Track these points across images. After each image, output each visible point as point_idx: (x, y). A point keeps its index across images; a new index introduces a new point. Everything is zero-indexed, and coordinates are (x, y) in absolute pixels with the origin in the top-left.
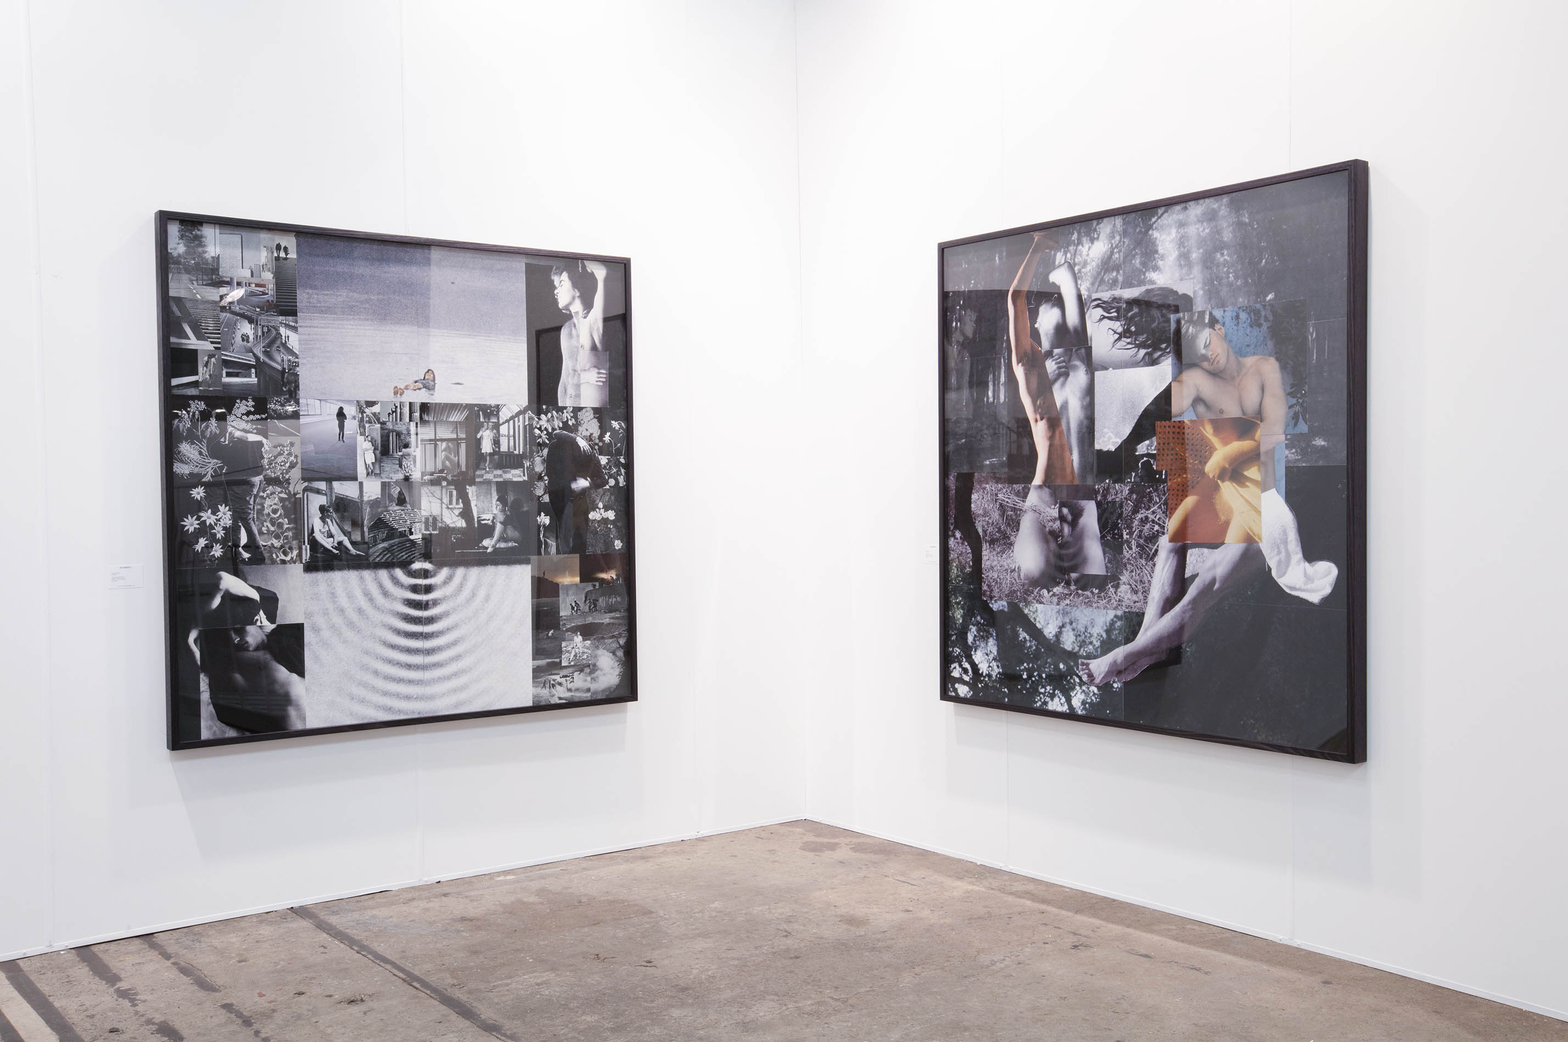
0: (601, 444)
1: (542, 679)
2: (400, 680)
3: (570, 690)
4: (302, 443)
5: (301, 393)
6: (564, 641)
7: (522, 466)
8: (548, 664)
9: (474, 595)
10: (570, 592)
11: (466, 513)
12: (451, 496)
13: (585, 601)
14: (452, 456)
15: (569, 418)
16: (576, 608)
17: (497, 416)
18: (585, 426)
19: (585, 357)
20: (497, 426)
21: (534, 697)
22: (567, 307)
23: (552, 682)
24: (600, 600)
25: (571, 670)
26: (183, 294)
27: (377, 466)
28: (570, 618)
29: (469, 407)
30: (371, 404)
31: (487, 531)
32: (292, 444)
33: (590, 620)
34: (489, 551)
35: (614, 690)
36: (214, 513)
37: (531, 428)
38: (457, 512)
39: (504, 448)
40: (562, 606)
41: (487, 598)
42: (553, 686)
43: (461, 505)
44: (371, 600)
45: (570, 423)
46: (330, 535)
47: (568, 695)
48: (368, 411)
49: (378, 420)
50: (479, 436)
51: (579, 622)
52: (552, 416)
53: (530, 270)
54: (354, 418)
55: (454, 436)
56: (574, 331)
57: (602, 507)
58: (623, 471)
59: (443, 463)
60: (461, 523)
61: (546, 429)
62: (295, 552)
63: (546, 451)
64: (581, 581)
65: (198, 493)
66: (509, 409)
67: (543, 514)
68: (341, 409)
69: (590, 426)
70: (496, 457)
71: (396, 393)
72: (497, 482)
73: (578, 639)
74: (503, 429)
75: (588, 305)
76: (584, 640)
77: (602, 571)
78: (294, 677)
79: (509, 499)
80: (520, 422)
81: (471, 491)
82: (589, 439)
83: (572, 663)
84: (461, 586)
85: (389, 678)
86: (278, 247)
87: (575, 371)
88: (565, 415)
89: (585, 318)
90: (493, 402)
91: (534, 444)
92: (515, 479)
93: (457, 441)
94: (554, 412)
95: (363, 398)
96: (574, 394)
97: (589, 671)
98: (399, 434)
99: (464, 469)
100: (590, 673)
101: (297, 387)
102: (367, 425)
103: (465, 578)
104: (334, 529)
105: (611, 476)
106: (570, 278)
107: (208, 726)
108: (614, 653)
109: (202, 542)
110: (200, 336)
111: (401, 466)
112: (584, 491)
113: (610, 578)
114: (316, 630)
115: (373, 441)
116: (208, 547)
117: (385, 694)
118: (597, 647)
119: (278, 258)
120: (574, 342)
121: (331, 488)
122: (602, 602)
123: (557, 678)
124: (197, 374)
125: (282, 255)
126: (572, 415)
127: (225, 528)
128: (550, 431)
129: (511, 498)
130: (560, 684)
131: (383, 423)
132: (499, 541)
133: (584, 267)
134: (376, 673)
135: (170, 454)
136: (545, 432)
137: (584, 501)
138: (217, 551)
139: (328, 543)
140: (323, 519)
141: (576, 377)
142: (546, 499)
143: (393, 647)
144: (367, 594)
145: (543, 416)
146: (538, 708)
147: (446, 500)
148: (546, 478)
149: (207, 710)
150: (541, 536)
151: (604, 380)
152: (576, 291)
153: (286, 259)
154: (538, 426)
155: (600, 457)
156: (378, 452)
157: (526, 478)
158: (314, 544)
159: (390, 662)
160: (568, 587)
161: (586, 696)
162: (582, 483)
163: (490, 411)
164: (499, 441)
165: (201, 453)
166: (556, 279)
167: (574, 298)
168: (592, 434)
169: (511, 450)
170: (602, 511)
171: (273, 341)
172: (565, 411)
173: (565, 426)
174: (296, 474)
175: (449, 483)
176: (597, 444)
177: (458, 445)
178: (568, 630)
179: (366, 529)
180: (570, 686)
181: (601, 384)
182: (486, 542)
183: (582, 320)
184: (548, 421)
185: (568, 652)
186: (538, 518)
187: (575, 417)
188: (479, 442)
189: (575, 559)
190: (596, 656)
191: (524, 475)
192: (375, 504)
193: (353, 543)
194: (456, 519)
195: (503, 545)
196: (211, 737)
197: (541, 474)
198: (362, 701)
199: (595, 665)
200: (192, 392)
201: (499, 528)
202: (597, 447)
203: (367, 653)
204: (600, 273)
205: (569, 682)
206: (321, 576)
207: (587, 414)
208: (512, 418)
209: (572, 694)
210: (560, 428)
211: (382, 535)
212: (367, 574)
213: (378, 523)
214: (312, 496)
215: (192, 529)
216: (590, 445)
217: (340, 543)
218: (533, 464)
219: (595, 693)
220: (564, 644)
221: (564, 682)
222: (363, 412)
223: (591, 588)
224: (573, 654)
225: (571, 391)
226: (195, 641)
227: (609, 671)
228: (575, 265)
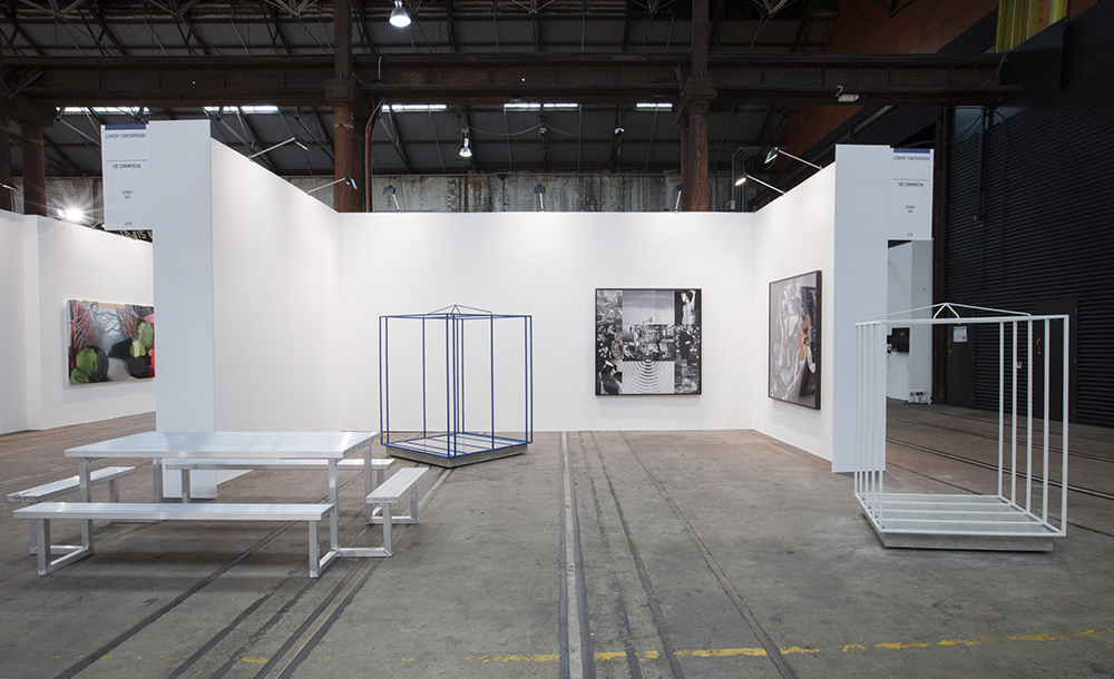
1: (677, 388)
2: (643, 386)
4: (622, 334)
5: (623, 324)
8: (679, 384)
9: (660, 368)
10: (684, 368)
12: (655, 345)
13: (688, 370)
14: (656, 337)
16: (686, 372)
17: (667, 327)
19: (689, 312)
21: (674, 392)
22: (685, 302)
25: (684, 386)
26: (600, 304)
27: (639, 339)
28: (684, 374)
29: (660, 325)
31: (664, 353)
34: (664, 358)
35: (696, 392)
36: (604, 349)
39: (668, 335)
40: (682, 371)
41: (664, 369)
43: (658, 348)
44: (637, 368)
49: (639, 329)
50: (662, 332)
51: (687, 375)
54: (634, 328)
55: (656, 332)
56: (687, 307)
59: (654, 338)
60: (658, 352)
62: (621, 357)
63: (679, 335)
65: (602, 345)
66: (670, 325)
68: (631, 327)
70: (666, 337)
71: (643, 323)
72: (666, 343)
73: (686, 379)
74: (668, 330)
75: (690, 301)
76: (688, 379)
78: (620, 383)
81: (660, 344)
85: (640, 385)
86: (619, 293)
87: (687, 316)
91: (675, 332)
92: (671, 342)
95: (636, 324)
96: (686, 321)
97: (689, 387)
98: (644, 332)
99: (658, 339)
101: (622, 322)
102: (637, 330)
103: (658, 364)
104: (629, 353)
105: (696, 341)
106: (686, 295)
107: (603, 391)
108: (695, 383)
110: (603, 313)
111: (644, 339)
112: (688, 344)
114: (625, 374)
115: (638, 334)
117: (639, 388)
120: (687, 309)
121: (628, 344)
122: (693, 371)
123: (681, 388)
124: (602, 321)
127: (606, 352)
129: (670, 346)
133: (690, 292)
134: (637, 383)
135: (597, 336)
137: (689, 347)
139: (628, 356)
140: (627, 350)
141: (687, 318)
142: (679, 346)
143: (641, 378)
144: (635, 366)
146: (676, 394)
147: (654, 347)
148: (679, 341)
149: (602, 388)
150: (677, 355)
152: (688, 297)
153: (620, 296)
155: (693, 336)
156: (639, 336)
158: (625, 356)
159: (641, 381)
161: (688, 393)
162: (688, 342)
163: (665, 326)
164: (667, 333)
165: (602, 337)
166: (682, 295)
167: (687, 299)
169: (670, 335)
171: (617, 313)
174: (621, 340)
175: (655, 343)
177: (657, 334)
178: (683, 377)
179: (636, 353)
181: (693, 319)
182: (664, 356)
183: (689, 304)
185: (684, 382)
186: (677, 351)
190: (691, 383)
192: (638, 347)
193: (633, 356)
194: (656, 351)
195: (668, 357)
196: (604, 394)
197: (677, 340)
198: (634, 389)
201: (667, 353)
203: (635, 379)
204: (694, 293)
205: (684, 389)
206: (626, 362)
208: (671, 328)
209: (685, 392)
210: (683, 330)
212: (635, 362)
213: (639, 352)
214: (624, 346)
215: (600, 352)
216: (690, 333)
217: (630, 356)
218: (676, 338)
219: (691, 392)
220: (682, 380)
222: (636, 327)
226: (601, 374)
227: (694, 387)
228: (687, 291)
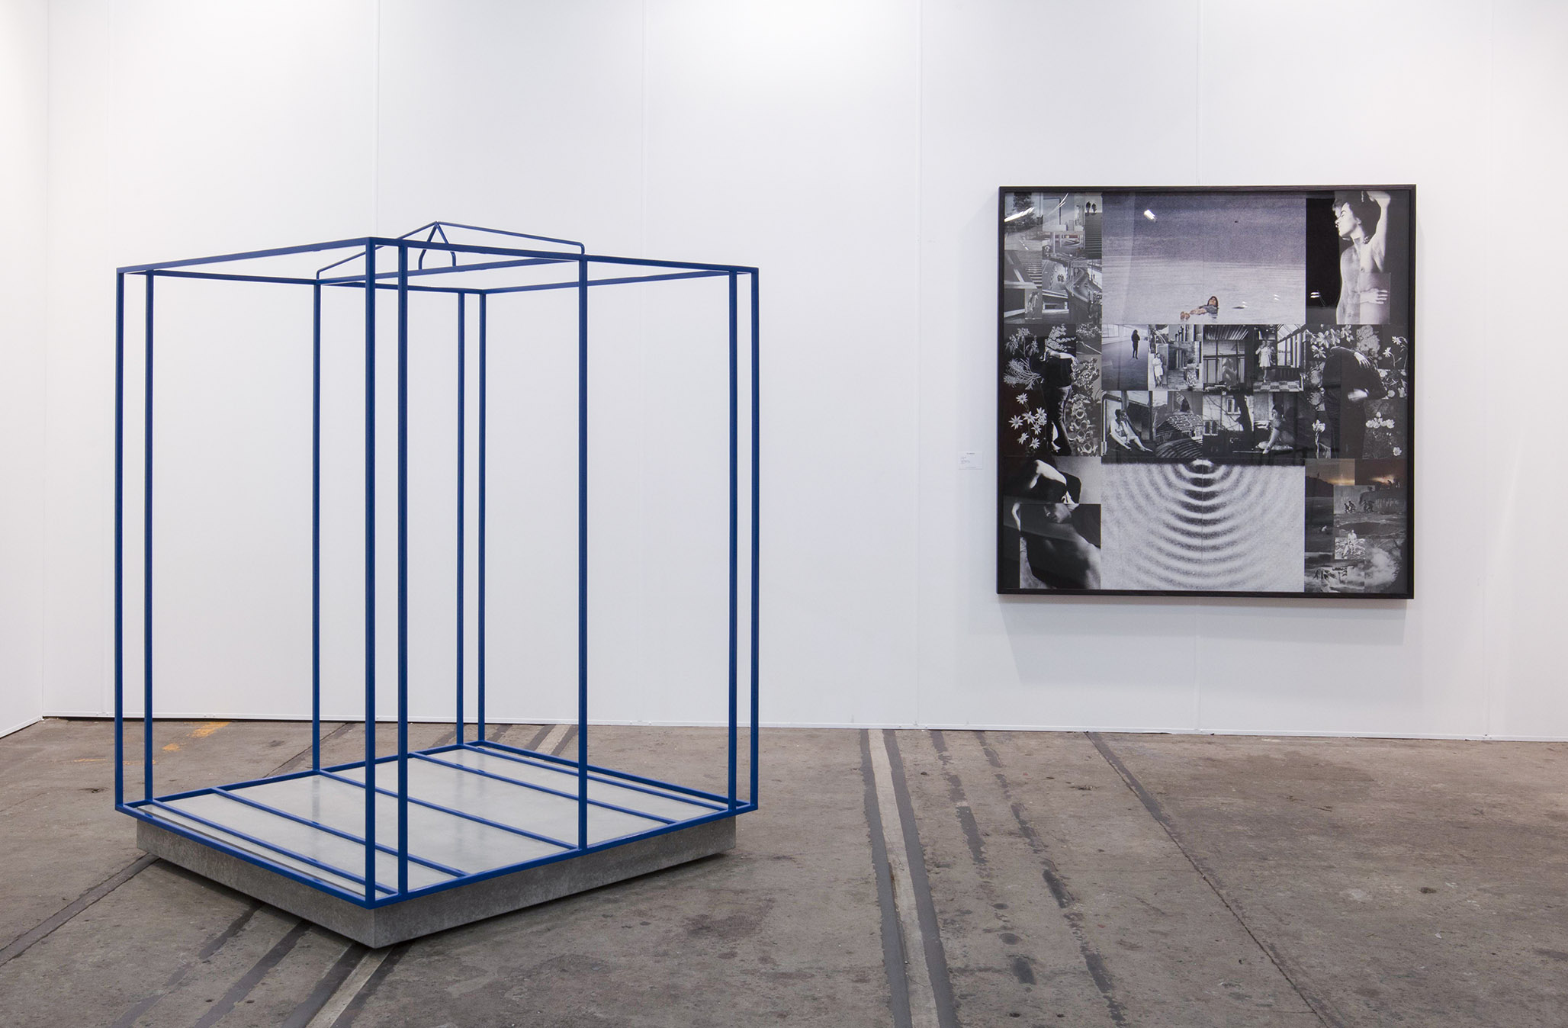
0: (1380, 358)
1: (1315, 570)
2: (1181, 558)
3: (1342, 582)
4: (1103, 360)
5: (1103, 320)
6: (1337, 536)
7: (1298, 378)
8: (1321, 556)
9: (1249, 490)
10: (1345, 493)
11: (1244, 419)
12: (1230, 404)
13: (1360, 502)
14: (1232, 370)
15: (1347, 335)
16: (1350, 508)
17: (1276, 335)
18: (1363, 342)
19: (1365, 279)
20: (1275, 344)
21: (1306, 584)
22: (1348, 235)
23: (1325, 573)
24: (1377, 502)
25: (1344, 564)
26: (1015, 247)
27: (1165, 378)
28: (1344, 517)
29: (1248, 327)
30: (1160, 327)
31: (1265, 435)
32: (1095, 361)
33: (1365, 519)
34: (1264, 452)
35: (1390, 587)
36: (1033, 415)
37: (1309, 345)
38: (1235, 418)
39: (1281, 362)
40: (1336, 505)
41: (1262, 493)
42: (1326, 577)
43: (1239, 412)
44: (1158, 489)
45: (1348, 339)
46: (1124, 434)
47: (1341, 586)
48: (1158, 333)
49: (1167, 340)
50: (1257, 352)
51: (1354, 521)
52: (1330, 334)
53: (1311, 206)
54: (1146, 339)
55: (1234, 353)
56: (1354, 255)
57: (1380, 416)
58: (1404, 383)
59: (1224, 376)
60: (1239, 428)
61: (1323, 345)
62: (1095, 447)
63: (1322, 366)
64: (1356, 484)
65: (1022, 399)
66: (1287, 328)
67: (1318, 421)
68: (1136, 332)
69: (1371, 342)
70: (1274, 370)
71: (1182, 318)
72: (1274, 393)
73: (1352, 536)
74: (1281, 346)
75: (1370, 231)
76: (1358, 537)
77: (1379, 475)
78: (1092, 547)
79: (1285, 408)
80: (1298, 340)
81: (1249, 400)
82: (1368, 354)
83: (1346, 558)
84: (1238, 482)
85: (1170, 555)
86: (1088, 205)
87: (1354, 292)
88: (1343, 332)
89: (1366, 243)
90: (1271, 323)
91: (1310, 358)
92: (1291, 390)
93: (1236, 357)
94: (1332, 330)
95: (1154, 323)
96: (1352, 313)
97: (1362, 566)
98: (1184, 352)
99: (1242, 381)
100: (1364, 569)
101: (1100, 315)
102: (1157, 345)
103: (1241, 474)
104: (1127, 429)
105: (1390, 388)
106: (1351, 208)
107: (1025, 579)
108: (1390, 552)
109: (1024, 436)
110: (1027, 279)
111: (1185, 379)
112: (1362, 400)
113: (1387, 482)
114: (1110, 510)
115: (1162, 358)
116: (1028, 441)
117: (1168, 568)
118: (1372, 546)
119: (1087, 214)
120: (1354, 266)
121: (1125, 395)
122: (1378, 504)
123: (1330, 570)
124: (1023, 308)
125: (1091, 211)
126: (1350, 332)
127: (1041, 426)
128: (1327, 347)
129: (1287, 406)
130: (1333, 576)
131: (1171, 343)
132: (1274, 444)
133: (1367, 197)
134: (1160, 550)
135: (1003, 369)
136: (1322, 348)
137: (1361, 410)
138: (1035, 444)
139: (1122, 441)
140: (1118, 421)
141: (1355, 298)
142: (1322, 408)
143: (1175, 529)
144: (1153, 483)
145: (1321, 334)
147: (1225, 408)
148: (1322, 389)
149: (1024, 566)
150: (1316, 441)
151: (1385, 299)
152: (1358, 219)
153: (1094, 214)
154: (1315, 343)
155: (1379, 370)
156: (1166, 367)
157: (1302, 389)
158: (1111, 441)
159: (1172, 542)
160: (1343, 489)
161: (1361, 589)
162: (1360, 394)
164: (1276, 356)
165: (1025, 368)
166: (1337, 211)
167: (1355, 226)
168: (1371, 349)
169: (1288, 365)
170: (1380, 420)
171: (1082, 279)
172: (1343, 329)
173: (1343, 342)
174: (1098, 383)
175: (1229, 393)
176: (1377, 359)
177: (1238, 360)
178: (1341, 527)
179: (1154, 430)
180: (1342, 578)
181: (1382, 303)
182: (1261, 445)
183: (1363, 246)
184: (1326, 338)
185: (1342, 547)
186: (1313, 425)
187: (1354, 334)
188: (1257, 358)
189: (1350, 464)
190: (1370, 554)
191: (1300, 387)
192: (1162, 409)
193: (1142, 441)
194: (1234, 424)
195: (1278, 448)
196: (1028, 588)
197: (1317, 386)
198: (1148, 572)
199: (1369, 562)
200: (1020, 321)
201: (1274, 432)
202: (1376, 361)
203: (1153, 532)
204: (1384, 201)
205: (1341, 575)
206: (1114, 467)
207: (1367, 331)
208: (1290, 336)
209: (1345, 586)
210: (1338, 345)
211: (1169, 435)
212: (1154, 467)
213: (1166, 426)
214: (1110, 402)
215: (1017, 426)
216: (1368, 359)
217: (1132, 441)
218: (1309, 377)
219: (1370, 587)
220: (1337, 540)
221: (1337, 575)
222: (1153, 334)
223: (1367, 491)
224: (1347, 549)
225: (1349, 310)
226: (1017, 512)
227: (1384, 568)
228: (1358, 196)
